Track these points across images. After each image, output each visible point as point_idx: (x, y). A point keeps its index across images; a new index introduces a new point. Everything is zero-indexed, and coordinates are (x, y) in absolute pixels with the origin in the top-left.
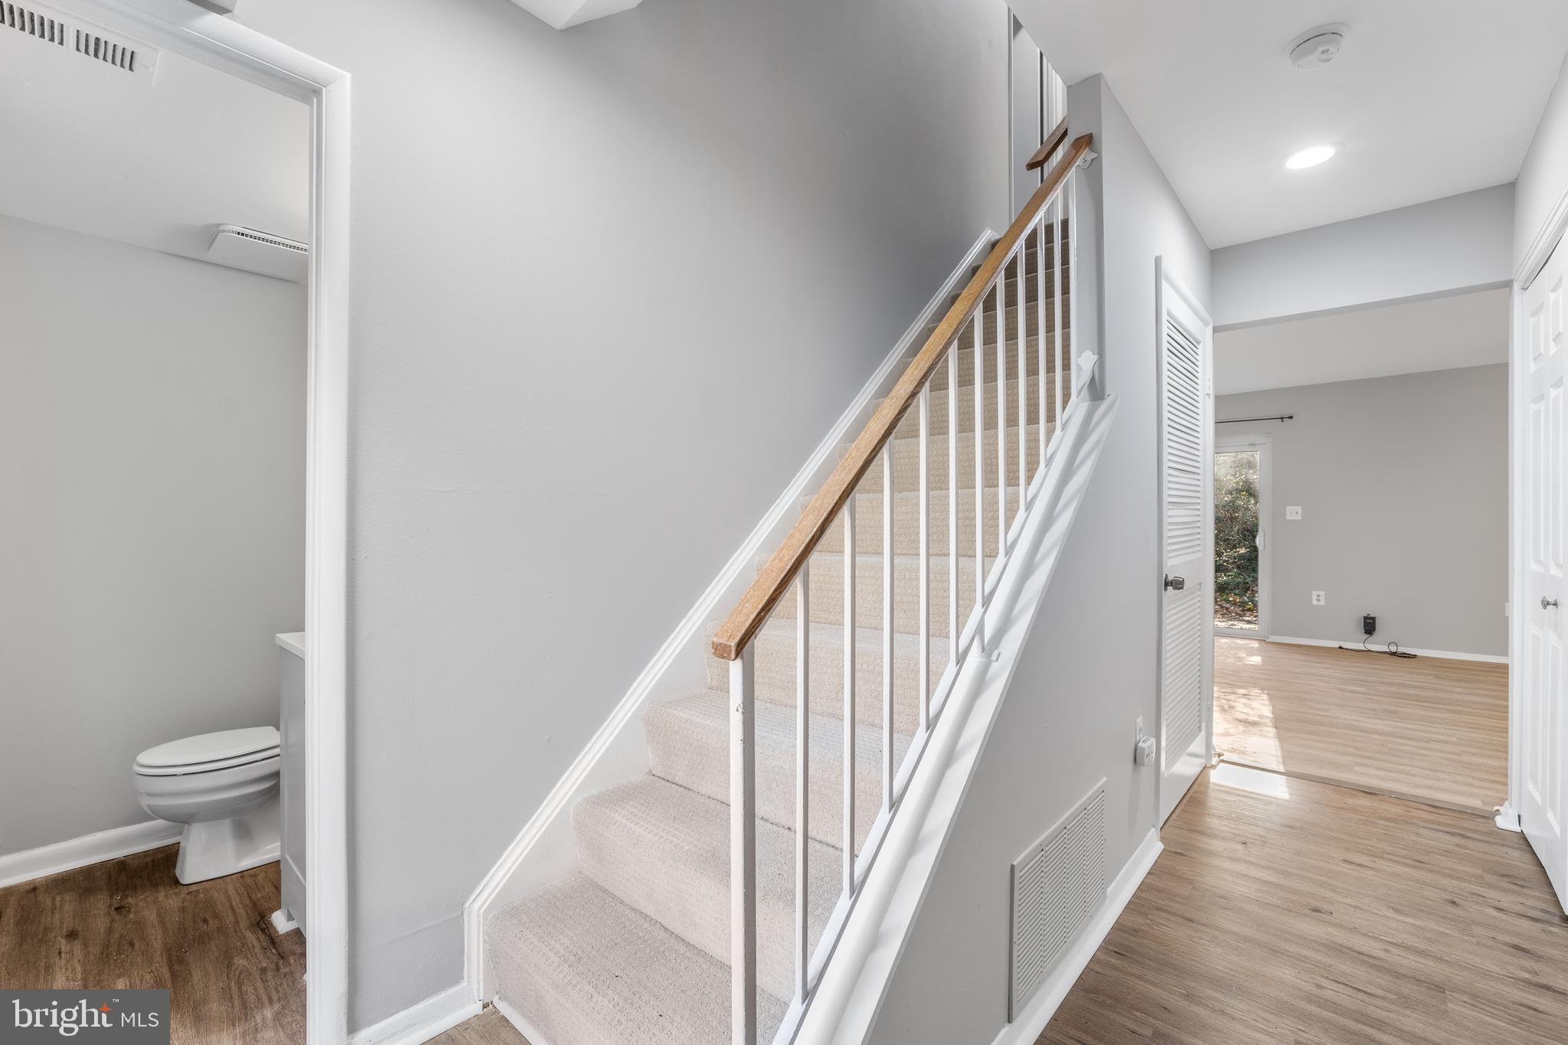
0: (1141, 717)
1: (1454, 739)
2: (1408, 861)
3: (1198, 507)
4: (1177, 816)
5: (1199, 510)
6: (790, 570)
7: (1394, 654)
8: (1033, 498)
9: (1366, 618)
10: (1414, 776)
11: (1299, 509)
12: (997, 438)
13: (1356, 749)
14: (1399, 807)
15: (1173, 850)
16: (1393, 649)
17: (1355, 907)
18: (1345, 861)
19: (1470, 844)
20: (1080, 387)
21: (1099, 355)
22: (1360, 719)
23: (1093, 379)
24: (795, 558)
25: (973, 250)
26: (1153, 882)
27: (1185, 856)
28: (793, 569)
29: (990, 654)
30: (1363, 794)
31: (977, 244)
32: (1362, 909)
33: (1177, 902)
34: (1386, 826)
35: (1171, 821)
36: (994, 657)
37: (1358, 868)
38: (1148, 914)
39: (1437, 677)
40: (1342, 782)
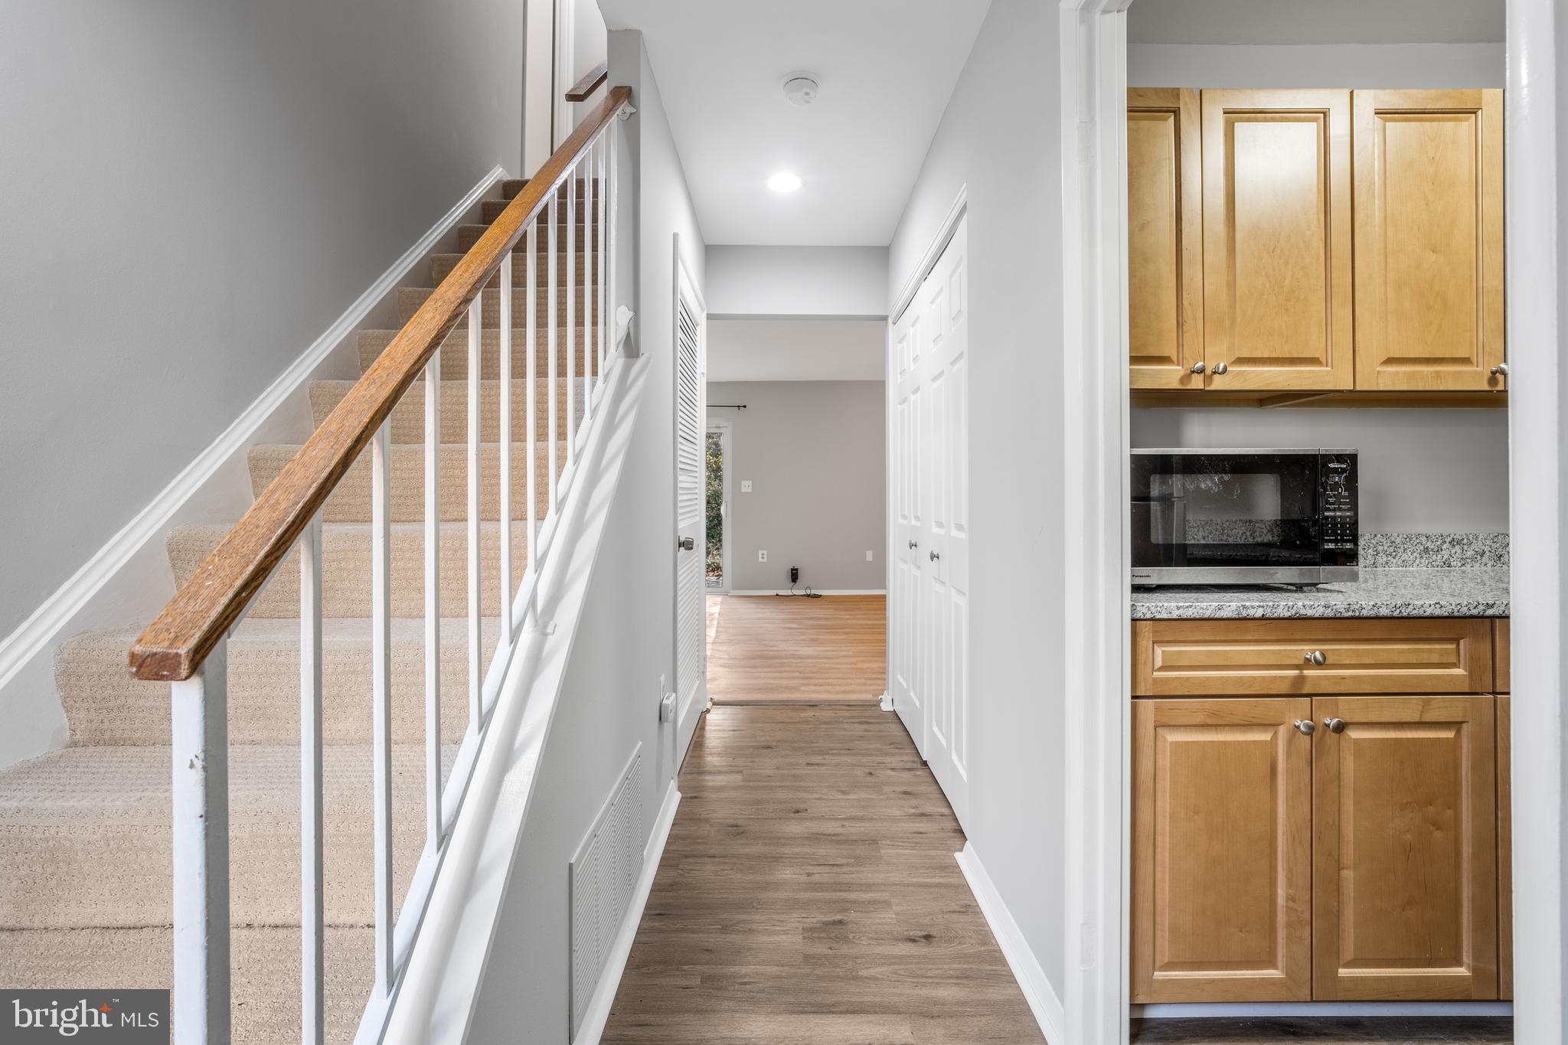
0: (663, 676)
1: (851, 653)
2: (843, 752)
3: (696, 475)
4: (688, 763)
5: (696, 477)
6: (294, 522)
7: (809, 596)
8: (580, 451)
9: (792, 570)
10: (835, 685)
11: (750, 483)
12: (525, 388)
13: (800, 673)
14: (831, 712)
15: (689, 795)
16: (808, 592)
17: (819, 799)
18: (808, 764)
19: (871, 727)
20: (618, 341)
21: (634, 312)
22: (797, 649)
23: (628, 335)
24: (301, 505)
25: (483, 184)
26: (678, 832)
27: (700, 797)
28: (298, 522)
29: (545, 626)
30: (809, 707)
31: (488, 179)
32: (824, 799)
33: (699, 844)
34: (826, 728)
35: (683, 769)
36: (550, 630)
37: (816, 767)
38: (678, 865)
39: (836, 610)
40: (795, 701)
